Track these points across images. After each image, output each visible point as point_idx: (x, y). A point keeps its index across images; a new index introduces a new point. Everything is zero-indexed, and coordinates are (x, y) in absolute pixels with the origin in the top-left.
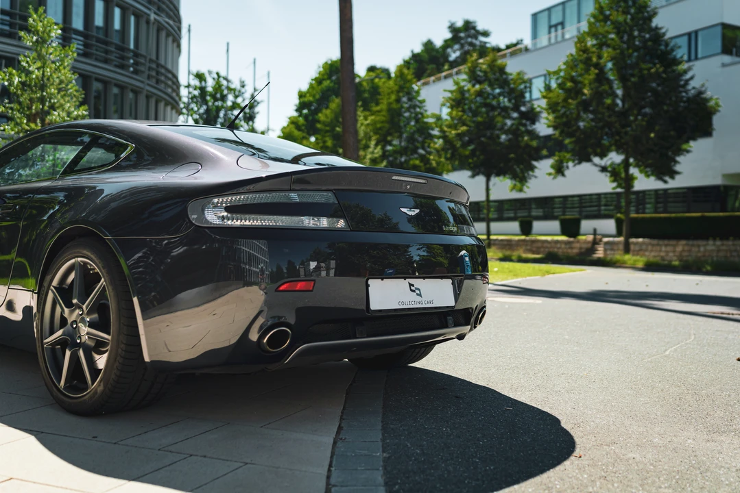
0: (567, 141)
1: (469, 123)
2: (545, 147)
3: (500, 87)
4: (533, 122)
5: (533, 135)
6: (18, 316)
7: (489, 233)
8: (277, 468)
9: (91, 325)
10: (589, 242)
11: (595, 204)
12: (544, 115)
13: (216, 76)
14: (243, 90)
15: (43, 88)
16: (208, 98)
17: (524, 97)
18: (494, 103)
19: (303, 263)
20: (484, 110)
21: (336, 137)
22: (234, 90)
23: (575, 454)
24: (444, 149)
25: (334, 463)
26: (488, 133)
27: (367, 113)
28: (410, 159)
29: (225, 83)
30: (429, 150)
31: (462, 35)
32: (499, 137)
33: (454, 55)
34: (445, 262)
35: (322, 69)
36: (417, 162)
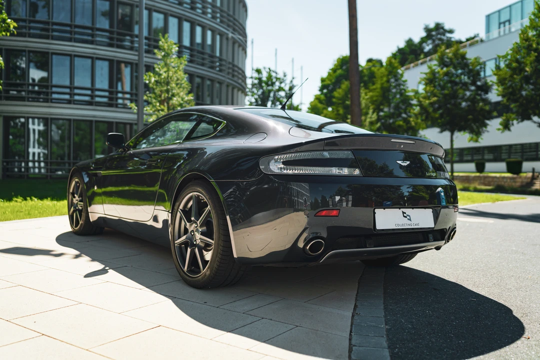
0: (512, 106)
1: (439, 95)
2: (495, 110)
3: (462, 69)
4: (487, 93)
5: (486, 102)
6: (159, 225)
7: (452, 171)
8: (318, 330)
9: (202, 234)
10: (529, 178)
11: (533, 150)
12: (495, 87)
13: (268, 70)
14: (285, 78)
15: (168, 84)
16: (264, 85)
17: (480, 75)
18: (457, 80)
19: (331, 197)
20: (449, 85)
21: (346, 108)
22: (279, 79)
23: (524, 336)
24: (420, 114)
25: (353, 330)
26: (453, 101)
27: (367, 91)
28: (396, 121)
29: (274, 75)
30: (409, 114)
31: (434, 33)
32: (460, 104)
33: (428, 48)
34: (427, 196)
35: (336, 63)
36: (401, 123)
